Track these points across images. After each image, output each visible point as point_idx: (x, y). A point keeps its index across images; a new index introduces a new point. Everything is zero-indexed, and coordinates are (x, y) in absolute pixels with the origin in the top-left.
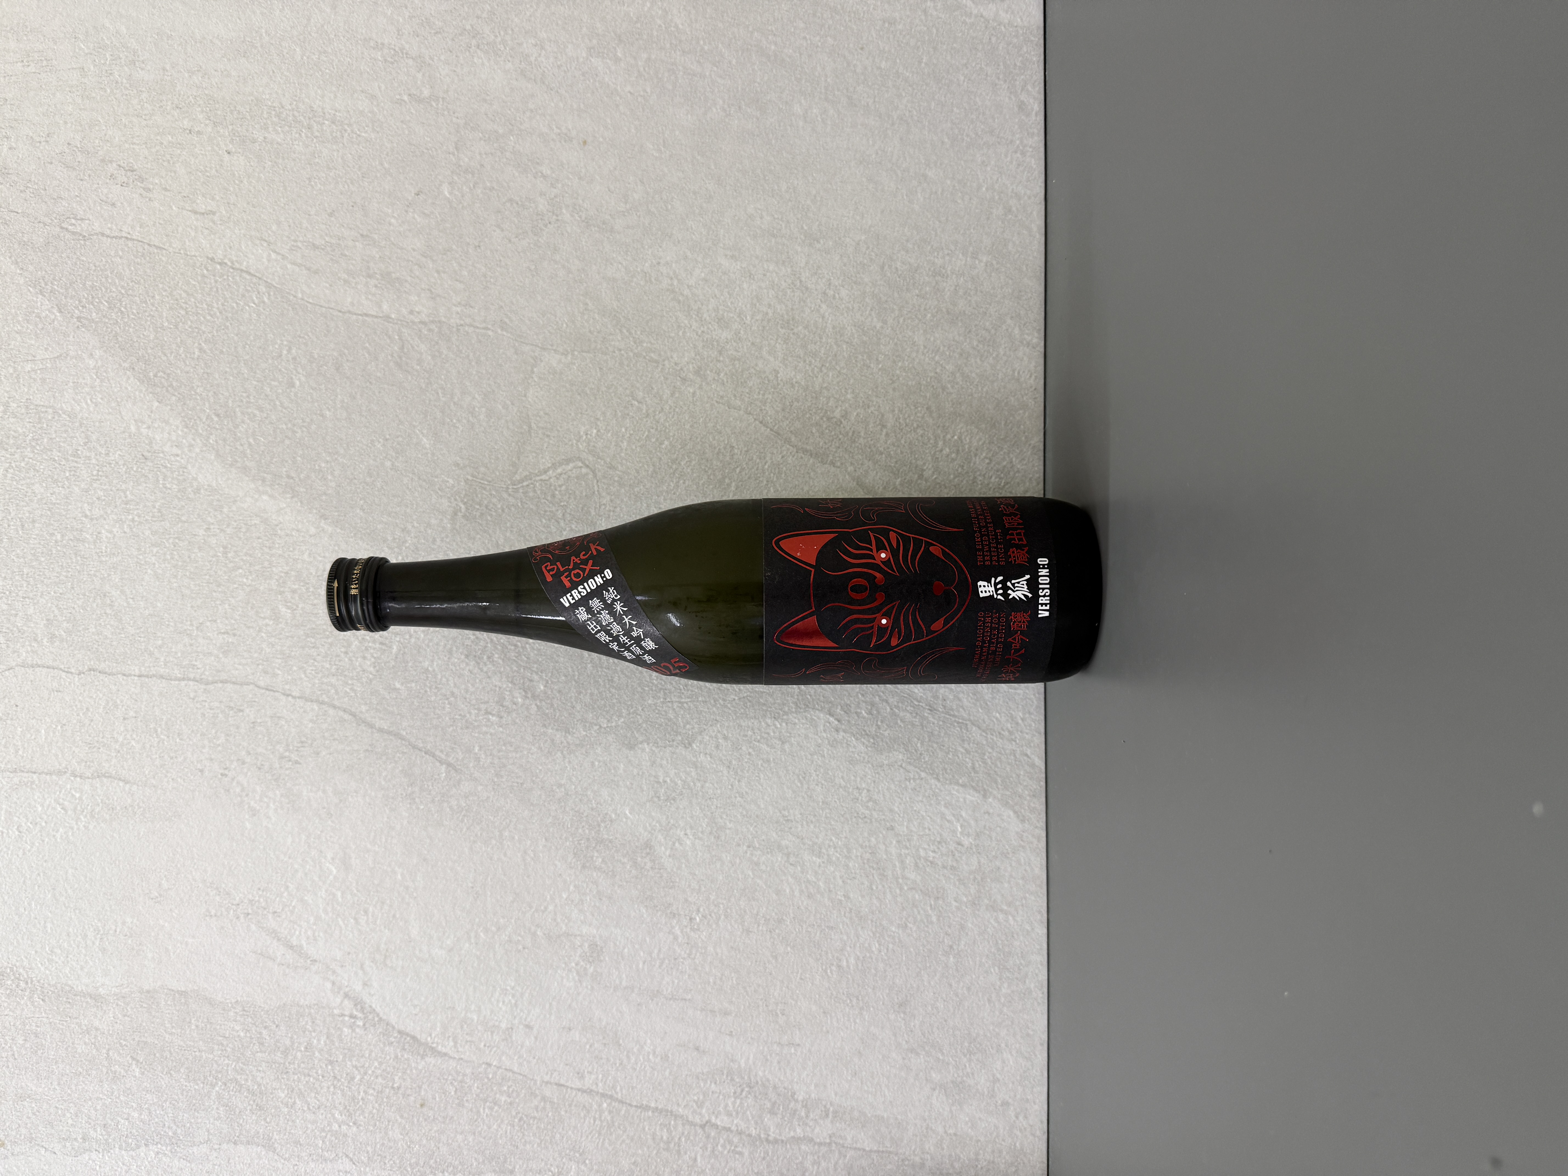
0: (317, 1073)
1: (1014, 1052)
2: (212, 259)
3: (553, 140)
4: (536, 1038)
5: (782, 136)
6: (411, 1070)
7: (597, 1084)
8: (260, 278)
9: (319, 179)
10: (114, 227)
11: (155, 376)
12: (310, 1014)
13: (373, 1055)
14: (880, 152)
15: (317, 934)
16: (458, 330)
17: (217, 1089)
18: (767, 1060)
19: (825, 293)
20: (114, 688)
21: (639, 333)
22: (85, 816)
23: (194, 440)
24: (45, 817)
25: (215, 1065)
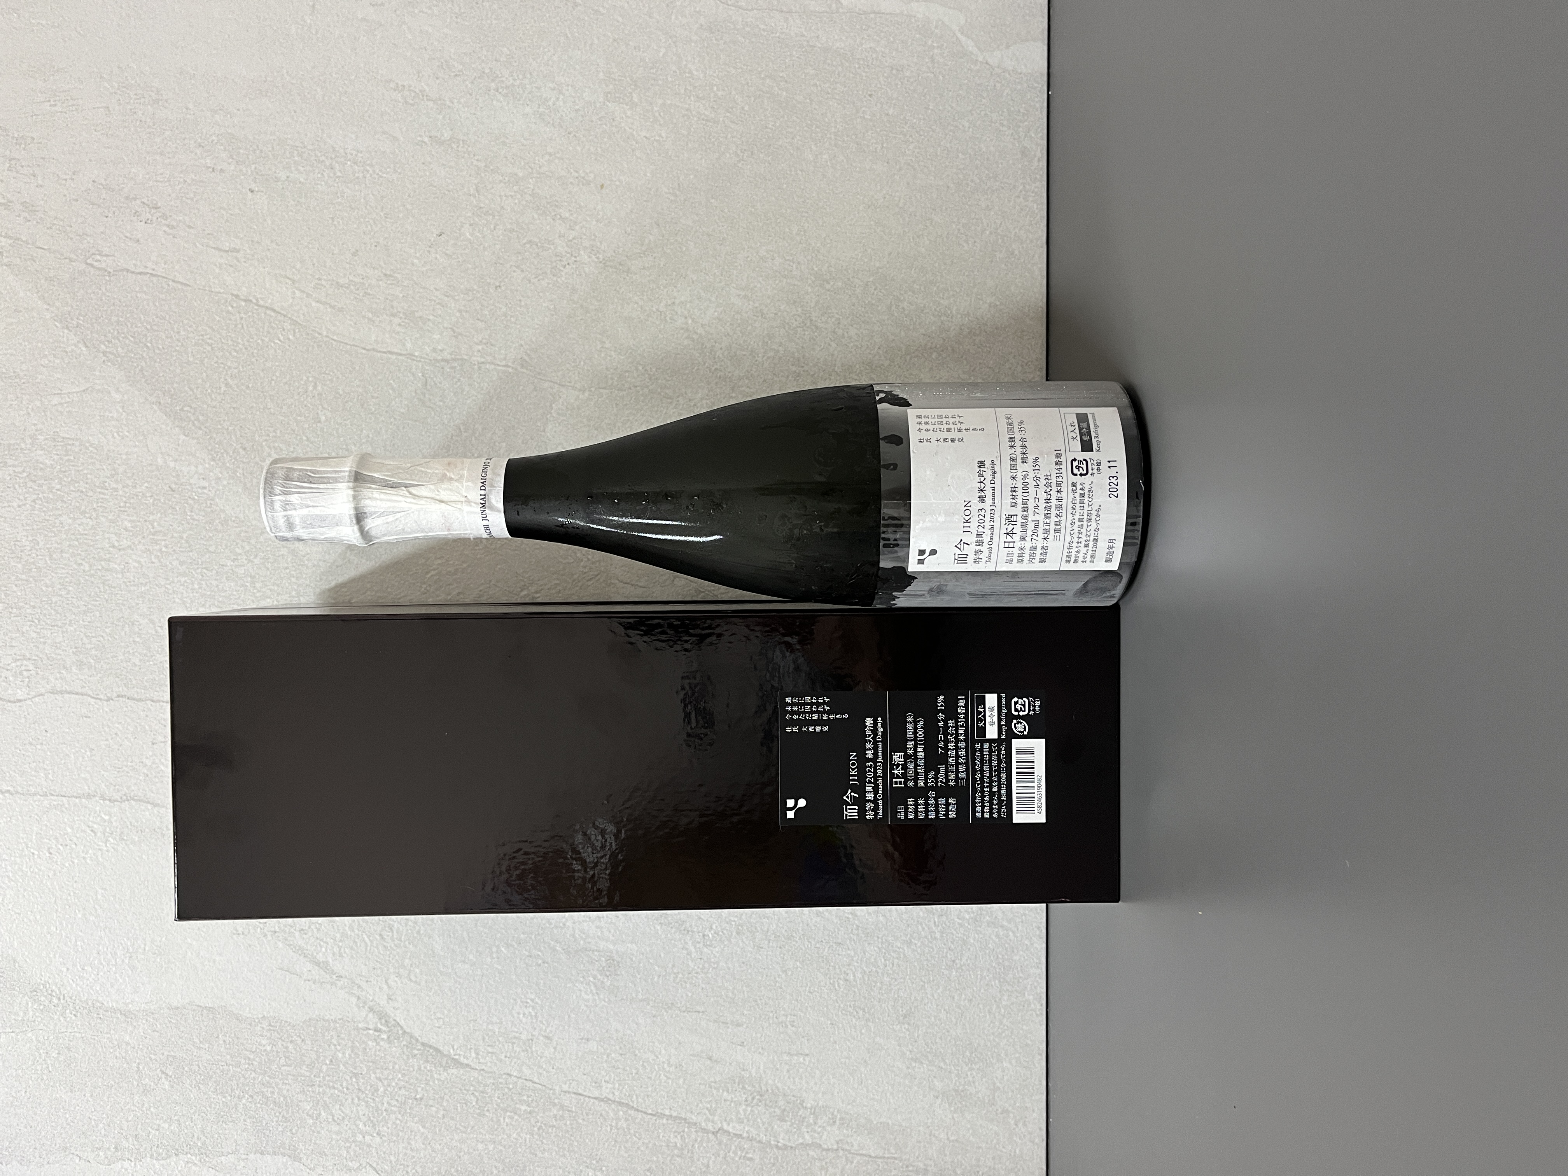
0: (342, 1085)
1: (1014, 1062)
2: (237, 296)
3: (571, 183)
4: (555, 1048)
5: (794, 180)
6: (434, 1082)
7: (614, 1094)
8: (285, 316)
9: (342, 219)
10: (138, 263)
11: (182, 410)
12: (335, 1028)
13: (397, 1067)
14: (887, 197)
15: (342, 950)
16: (480, 368)
17: (244, 1101)
18: (777, 1069)
19: (834, 332)
20: (142, 714)
21: (654, 370)
22: (115, 839)
23: (221, 472)
24: (75, 839)
25: (242, 1079)
